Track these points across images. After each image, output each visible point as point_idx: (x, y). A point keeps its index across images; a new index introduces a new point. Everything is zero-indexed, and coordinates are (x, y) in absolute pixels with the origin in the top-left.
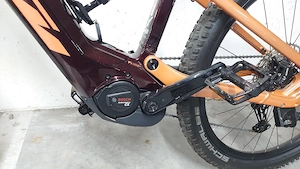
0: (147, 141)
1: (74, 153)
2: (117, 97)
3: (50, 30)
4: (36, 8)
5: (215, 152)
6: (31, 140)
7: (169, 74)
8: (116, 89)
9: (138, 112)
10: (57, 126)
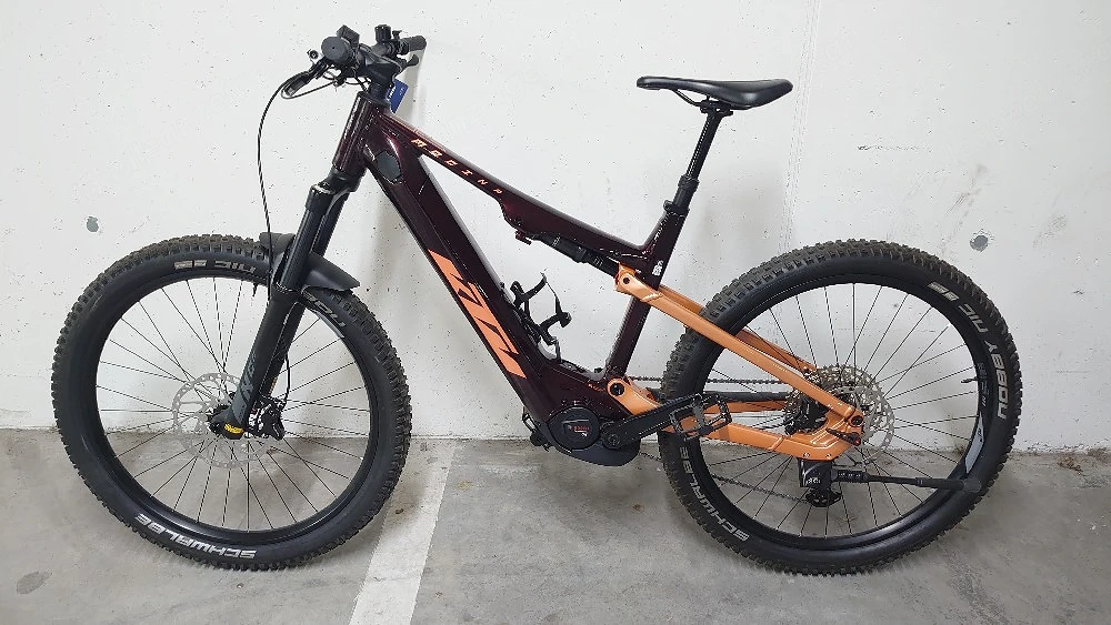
0: (637, 507)
1: (519, 509)
2: (572, 424)
3: (511, 354)
4: (499, 334)
5: (721, 521)
6: (455, 484)
7: (635, 401)
8: (571, 416)
9: (598, 445)
10: (495, 468)
